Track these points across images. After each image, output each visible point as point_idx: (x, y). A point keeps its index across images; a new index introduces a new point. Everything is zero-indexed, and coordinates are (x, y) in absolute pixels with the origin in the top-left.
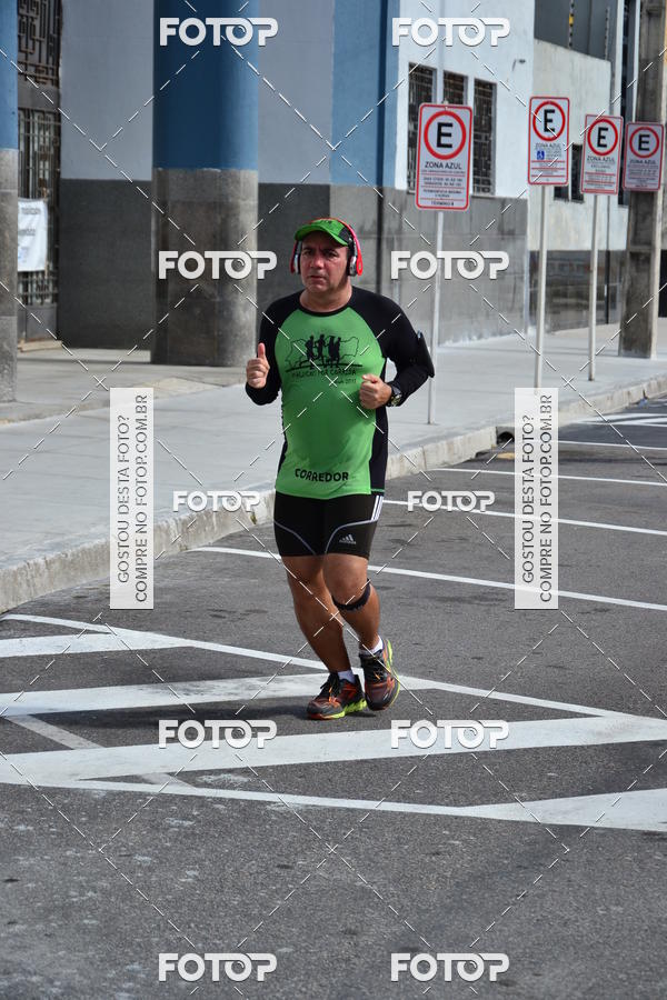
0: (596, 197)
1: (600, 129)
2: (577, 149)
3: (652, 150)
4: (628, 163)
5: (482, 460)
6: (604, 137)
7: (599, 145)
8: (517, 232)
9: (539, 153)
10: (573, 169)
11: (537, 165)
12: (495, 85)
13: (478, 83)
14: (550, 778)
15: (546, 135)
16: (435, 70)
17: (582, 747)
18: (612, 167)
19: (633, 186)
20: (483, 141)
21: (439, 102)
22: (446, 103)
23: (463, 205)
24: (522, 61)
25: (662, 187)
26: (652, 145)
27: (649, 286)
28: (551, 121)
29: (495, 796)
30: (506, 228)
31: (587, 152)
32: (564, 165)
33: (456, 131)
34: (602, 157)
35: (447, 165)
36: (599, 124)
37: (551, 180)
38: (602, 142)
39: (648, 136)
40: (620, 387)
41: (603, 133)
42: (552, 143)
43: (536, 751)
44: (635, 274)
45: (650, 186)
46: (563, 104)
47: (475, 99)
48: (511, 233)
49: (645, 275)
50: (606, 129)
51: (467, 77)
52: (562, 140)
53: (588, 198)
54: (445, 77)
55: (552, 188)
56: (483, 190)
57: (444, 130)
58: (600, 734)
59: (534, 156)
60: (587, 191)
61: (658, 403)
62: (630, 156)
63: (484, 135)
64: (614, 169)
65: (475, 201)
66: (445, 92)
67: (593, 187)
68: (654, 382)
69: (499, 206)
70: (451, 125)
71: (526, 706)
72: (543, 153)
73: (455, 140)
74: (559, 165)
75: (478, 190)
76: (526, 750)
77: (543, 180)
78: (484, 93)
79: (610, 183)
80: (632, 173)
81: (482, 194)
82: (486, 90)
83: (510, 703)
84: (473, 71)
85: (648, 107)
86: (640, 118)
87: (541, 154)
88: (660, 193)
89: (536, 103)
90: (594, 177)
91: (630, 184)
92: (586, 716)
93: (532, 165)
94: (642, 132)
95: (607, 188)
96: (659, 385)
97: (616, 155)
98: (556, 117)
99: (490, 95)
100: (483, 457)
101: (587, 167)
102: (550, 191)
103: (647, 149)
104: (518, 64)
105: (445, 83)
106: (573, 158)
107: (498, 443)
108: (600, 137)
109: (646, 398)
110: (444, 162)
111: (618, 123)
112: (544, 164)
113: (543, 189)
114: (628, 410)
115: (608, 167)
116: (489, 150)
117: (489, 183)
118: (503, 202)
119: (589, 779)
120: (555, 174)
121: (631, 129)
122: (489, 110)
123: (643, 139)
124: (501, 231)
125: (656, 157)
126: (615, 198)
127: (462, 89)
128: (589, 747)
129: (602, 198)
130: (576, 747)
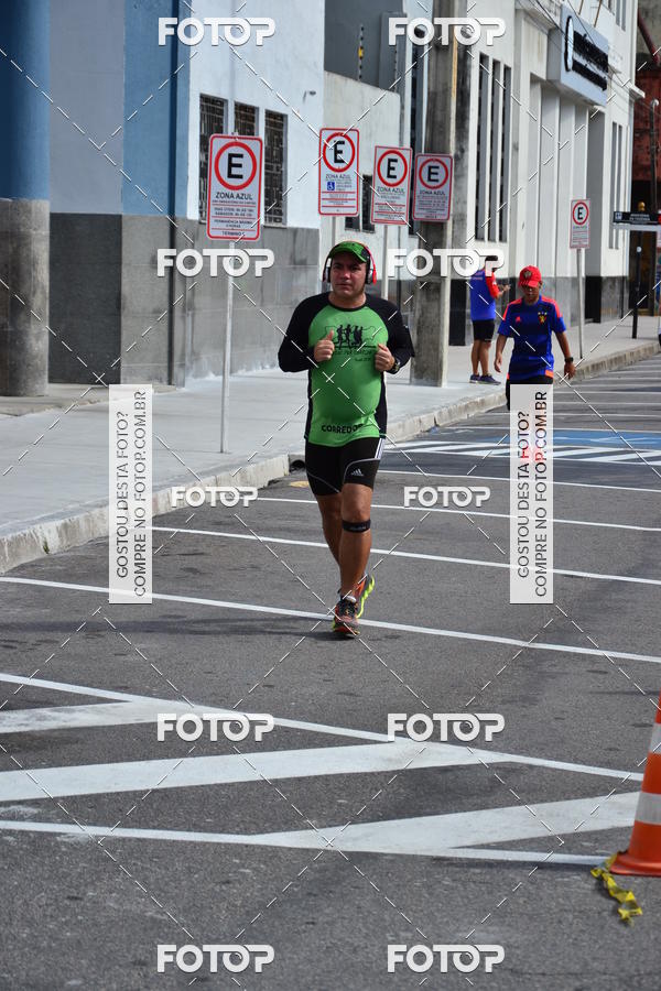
0: (386, 227)
1: (390, 160)
2: (368, 180)
3: (441, 182)
4: (418, 192)
5: (275, 488)
6: (393, 169)
7: (389, 176)
8: (309, 262)
9: (329, 184)
10: (364, 200)
11: (327, 196)
12: (286, 116)
13: (269, 114)
14: (340, 805)
15: (337, 166)
16: (226, 101)
17: (372, 774)
18: (402, 197)
19: (423, 217)
20: (274, 171)
21: (230, 134)
22: (237, 134)
23: (254, 235)
24: (313, 93)
25: (451, 218)
26: (441, 176)
27: (439, 315)
28: (341, 152)
29: (286, 823)
30: (298, 258)
31: (377, 182)
32: (355, 196)
33: (246, 161)
34: (392, 188)
35: (238, 196)
36: (389, 155)
37: (342, 210)
38: (392, 173)
39: (437, 167)
40: (412, 415)
41: (392, 164)
42: (343, 173)
43: (326, 778)
44: (425, 303)
45: (440, 217)
46: (353, 135)
47: (266, 130)
48: (303, 263)
49: (435, 304)
50: (396, 161)
51: (258, 108)
52: (351, 171)
53: (379, 228)
54: (236, 109)
55: (344, 218)
56: (275, 221)
57: (235, 161)
58: (390, 760)
59: (324, 187)
60: (378, 221)
61: (449, 431)
62: (419, 187)
63: (275, 165)
64: (404, 200)
65: (268, 231)
66: (236, 123)
67: (383, 218)
68: (445, 410)
69: (290, 235)
70: (241, 156)
71: (317, 733)
72: (333, 184)
73: (246, 171)
74: (350, 196)
75: (270, 221)
76: (317, 778)
77: (334, 211)
78: (275, 124)
79: (401, 214)
80: (421, 203)
81: (274, 225)
82: (277, 122)
83: (301, 730)
84: (264, 102)
85: (438, 138)
86: (430, 149)
87: (331, 185)
88: (450, 223)
89: (327, 134)
90: (384, 207)
91: (420, 215)
92: (376, 742)
93: (323, 196)
94: (431, 164)
95: (397, 219)
96: (450, 412)
97: (405, 185)
98: (346, 149)
99: (281, 126)
100: (274, 485)
101: (377, 198)
102: (341, 221)
103: (437, 181)
104: (308, 95)
105: (236, 113)
106: (364, 189)
107: (290, 471)
108: (390, 168)
109: (437, 426)
110: (235, 193)
111: (407, 155)
112: (334, 195)
113: (334, 219)
114: (419, 438)
115: (398, 198)
116: (281, 180)
117: (281, 213)
118: (295, 231)
119: (379, 806)
120: (345, 204)
121: (420, 161)
122: (280, 141)
123: (433, 170)
124: (294, 262)
125: (445, 188)
126: (405, 229)
127: (253, 120)
128: (379, 773)
129: (393, 229)
130: (366, 774)
